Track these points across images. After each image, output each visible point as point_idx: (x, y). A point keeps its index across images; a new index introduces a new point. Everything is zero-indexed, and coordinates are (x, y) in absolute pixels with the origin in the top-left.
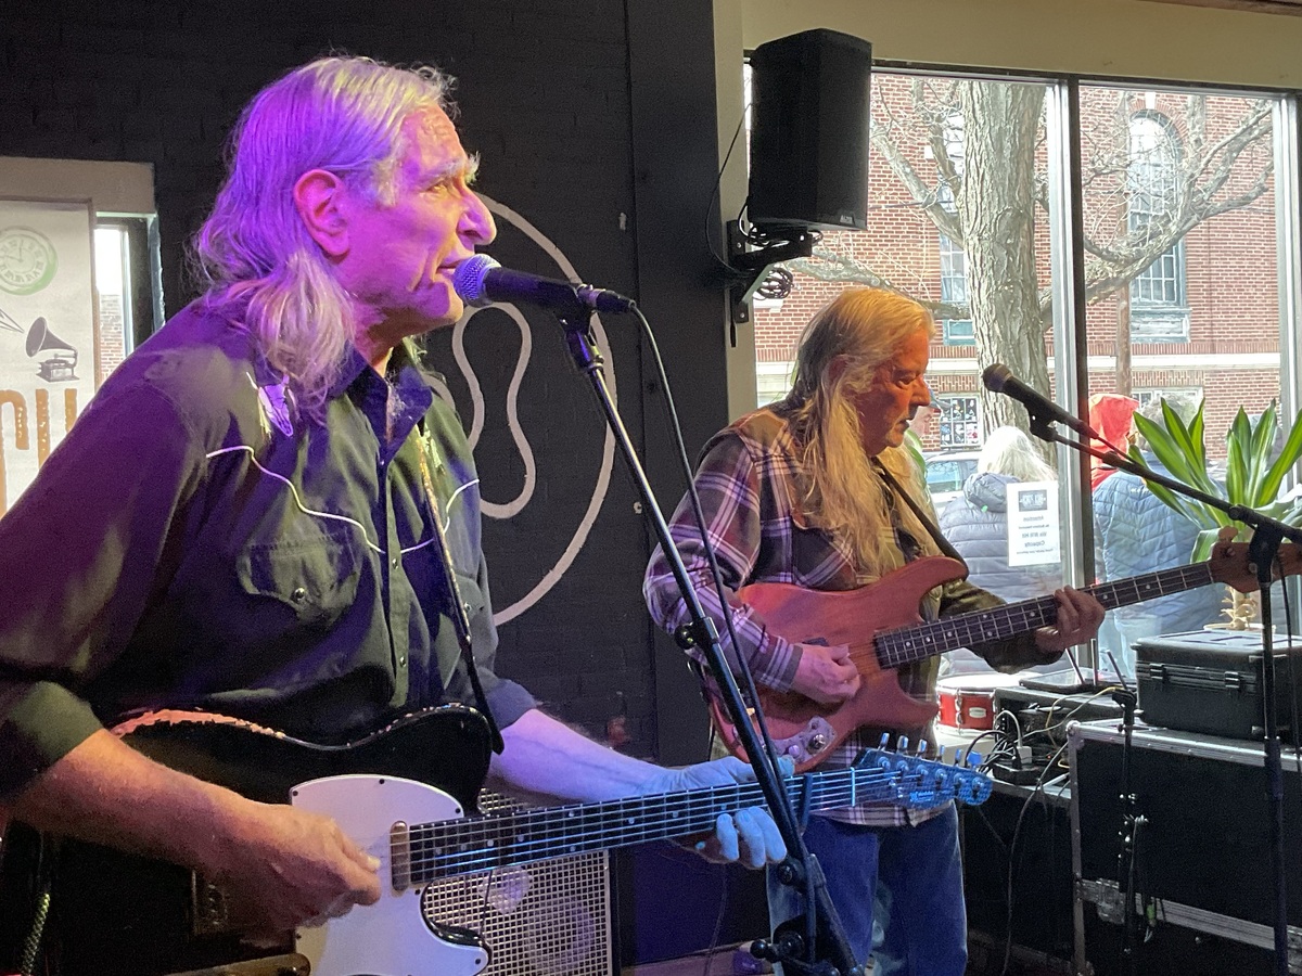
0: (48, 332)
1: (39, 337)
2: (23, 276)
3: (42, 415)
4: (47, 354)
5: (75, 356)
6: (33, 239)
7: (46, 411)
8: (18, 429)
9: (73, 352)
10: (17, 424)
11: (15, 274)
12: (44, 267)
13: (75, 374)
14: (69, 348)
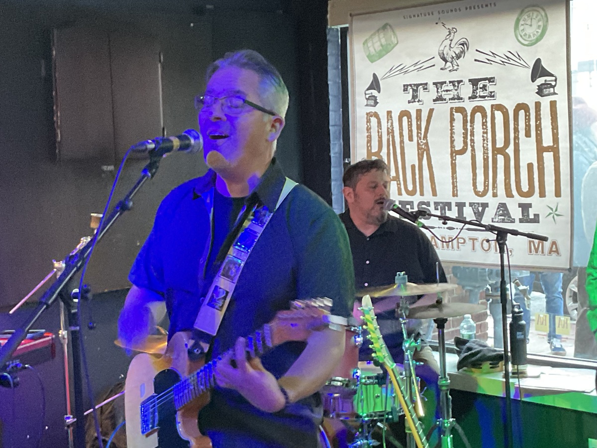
0: (542, 67)
1: (538, 70)
2: (532, 35)
3: (538, 118)
4: (541, 81)
5: (556, 80)
6: (538, 11)
7: (540, 114)
8: (526, 125)
9: (554, 78)
10: (526, 122)
11: (528, 34)
12: (541, 28)
13: (556, 91)
14: (552, 75)
